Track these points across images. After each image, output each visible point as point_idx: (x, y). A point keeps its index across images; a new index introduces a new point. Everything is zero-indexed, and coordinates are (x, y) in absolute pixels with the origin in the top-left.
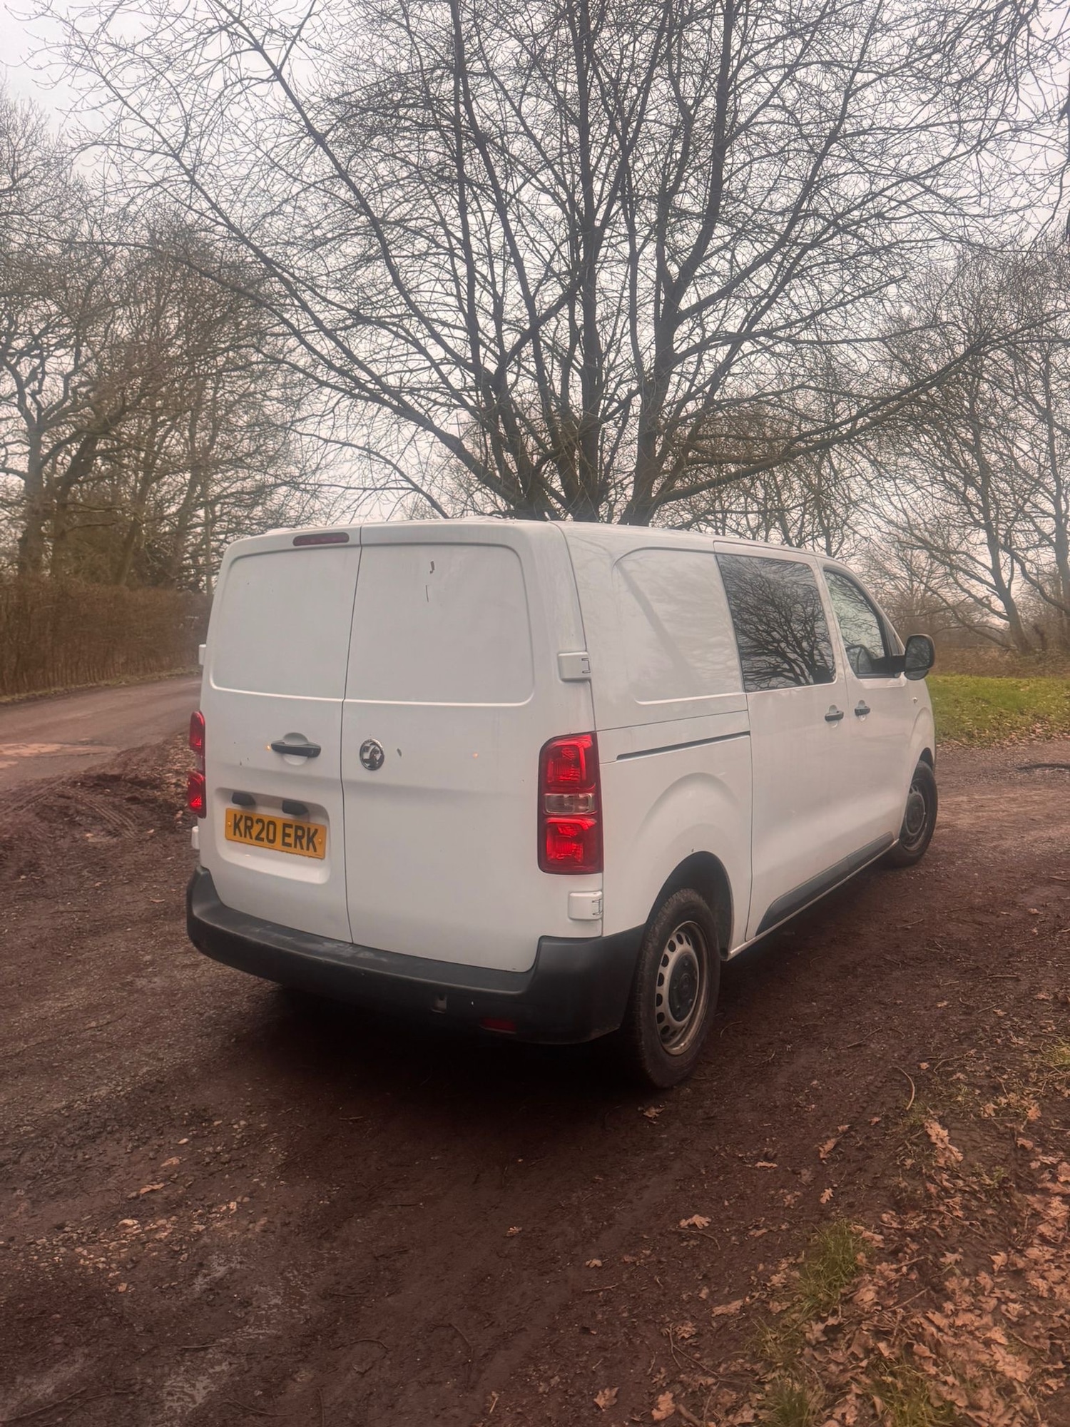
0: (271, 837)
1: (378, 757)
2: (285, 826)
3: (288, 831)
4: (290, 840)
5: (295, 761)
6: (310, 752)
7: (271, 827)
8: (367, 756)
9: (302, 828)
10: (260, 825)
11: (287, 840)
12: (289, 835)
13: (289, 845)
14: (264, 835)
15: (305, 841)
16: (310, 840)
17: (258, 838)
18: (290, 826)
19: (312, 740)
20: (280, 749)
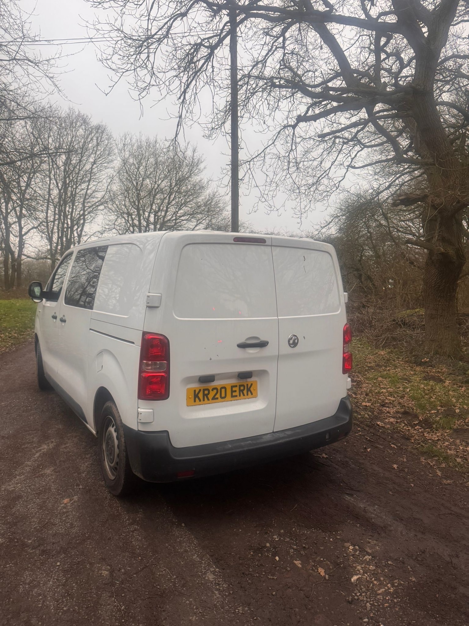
0: (223, 395)
1: (296, 341)
2: (232, 387)
3: (234, 389)
4: (237, 393)
5: (251, 351)
6: (263, 345)
7: (223, 390)
8: (291, 342)
9: (243, 386)
10: (215, 391)
11: (234, 394)
12: (235, 391)
13: (236, 396)
14: (218, 396)
15: (245, 392)
16: (249, 390)
17: (214, 398)
18: (236, 386)
19: (263, 338)
20: (243, 346)
